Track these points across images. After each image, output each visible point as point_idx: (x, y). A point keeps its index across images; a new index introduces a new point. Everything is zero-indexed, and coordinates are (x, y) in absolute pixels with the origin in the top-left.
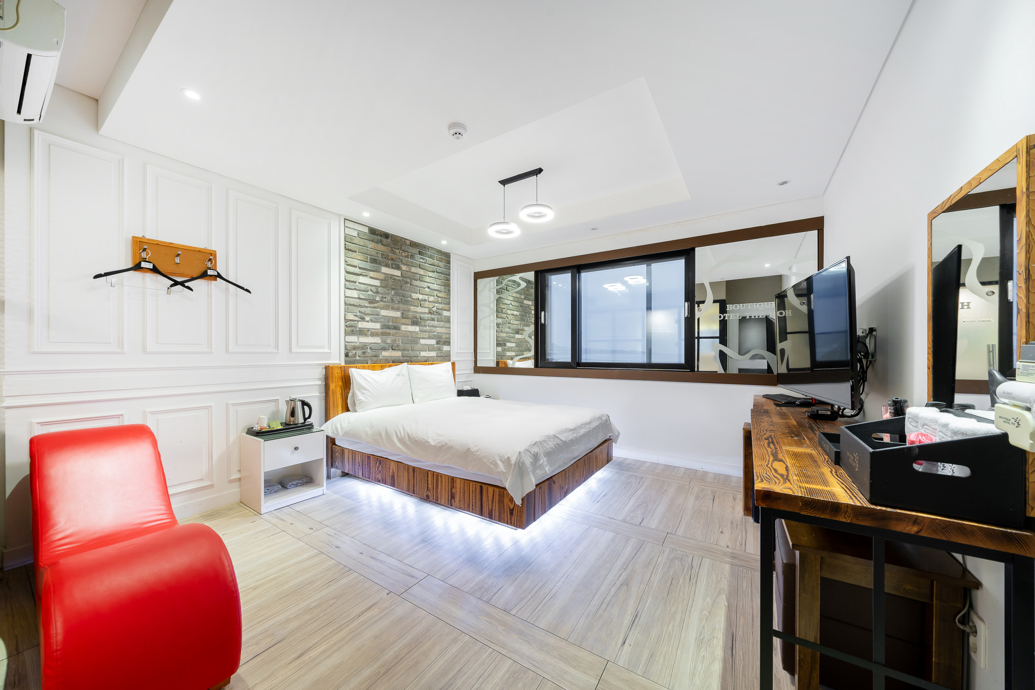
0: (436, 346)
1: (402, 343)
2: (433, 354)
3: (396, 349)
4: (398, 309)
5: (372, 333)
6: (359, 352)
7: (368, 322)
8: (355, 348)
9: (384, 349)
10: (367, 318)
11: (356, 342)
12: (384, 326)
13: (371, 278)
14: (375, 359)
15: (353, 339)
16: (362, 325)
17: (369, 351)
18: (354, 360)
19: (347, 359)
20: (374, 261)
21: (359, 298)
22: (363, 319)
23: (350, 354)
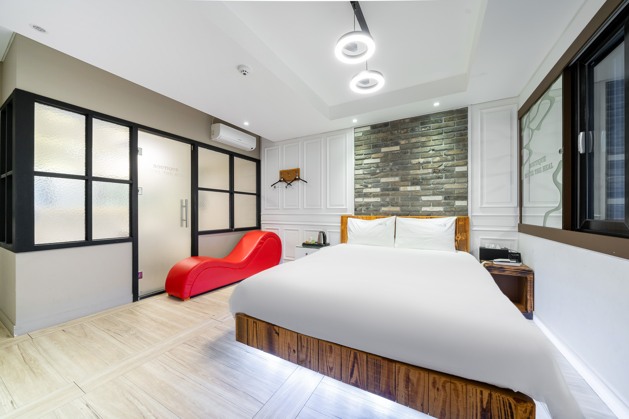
0: (443, 201)
1: (401, 201)
2: (441, 209)
3: (395, 205)
4: (396, 175)
5: (373, 195)
6: (364, 208)
7: (371, 188)
8: (361, 205)
9: (384, 206)
10: (370, 186)
11: (362, 202)
12: (383, 190)
13: (373, 158)
14: (375, 212)
15: (360, 200)
16: (366, 191)
17: (371, 207)
18: (360, 213)
19: (356, 212)
20: (375, 146)
21: (364, 174)
22: (366, 187)
23: (358, 209)
